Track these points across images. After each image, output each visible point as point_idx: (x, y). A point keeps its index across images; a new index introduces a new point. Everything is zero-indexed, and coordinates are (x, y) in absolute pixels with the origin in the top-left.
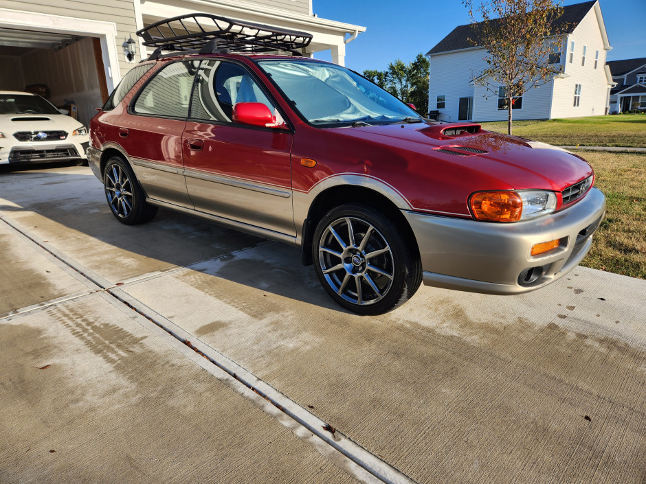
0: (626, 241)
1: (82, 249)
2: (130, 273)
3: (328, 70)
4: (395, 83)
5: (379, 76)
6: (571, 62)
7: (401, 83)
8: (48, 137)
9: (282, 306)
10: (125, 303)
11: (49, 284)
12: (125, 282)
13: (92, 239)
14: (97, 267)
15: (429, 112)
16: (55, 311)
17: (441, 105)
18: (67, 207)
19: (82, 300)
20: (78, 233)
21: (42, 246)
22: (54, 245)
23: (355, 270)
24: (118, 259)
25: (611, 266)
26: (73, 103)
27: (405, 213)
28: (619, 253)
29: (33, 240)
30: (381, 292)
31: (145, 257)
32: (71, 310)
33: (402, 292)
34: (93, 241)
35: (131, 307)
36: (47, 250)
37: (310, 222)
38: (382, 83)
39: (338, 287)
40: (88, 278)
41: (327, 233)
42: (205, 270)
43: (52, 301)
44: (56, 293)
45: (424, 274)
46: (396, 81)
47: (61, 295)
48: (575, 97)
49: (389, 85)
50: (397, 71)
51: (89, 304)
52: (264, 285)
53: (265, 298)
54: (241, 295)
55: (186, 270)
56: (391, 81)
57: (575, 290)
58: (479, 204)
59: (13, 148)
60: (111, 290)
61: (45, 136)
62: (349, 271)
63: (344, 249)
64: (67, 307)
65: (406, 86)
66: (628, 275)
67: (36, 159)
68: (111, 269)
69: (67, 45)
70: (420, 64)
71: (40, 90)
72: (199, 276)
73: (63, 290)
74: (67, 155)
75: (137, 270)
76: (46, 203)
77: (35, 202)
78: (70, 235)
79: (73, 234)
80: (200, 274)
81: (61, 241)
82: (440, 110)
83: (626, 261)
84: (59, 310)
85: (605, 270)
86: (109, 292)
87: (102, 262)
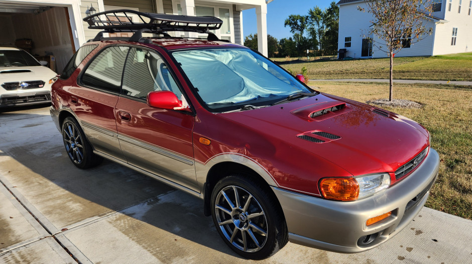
0: (465, 182)
1: (41, 194)
2: (75, 218)
3: (232, 53)
4: (314, 25)
5: (301, 19)
6: (450, 10)
7: (319, 25)
8: (29, 86)
9: (187, 250)
10: (65, 249)
11: (10, 230)
12: (68, 227)
13: (51, 183)
14: (49, 213)
15: (338, 50)
16: (9, 258)
17: (348, 45)
18: (36, 152)
19: (32, 246)
20: (41, 177)
21: (11, 192)
22: (20, 190)
23: (241, 225)
24: (68, 204)
25: (449, 206)
26: (52, 54)
27: (274, 189)
28: (457, 193)
29: (5, 186)
30: (260, 244)
31: (89, 201)
32: (22, 257)
33: (275, 246)
34: (52, 185)
35: (70, 253)
36: (14, 196)
37: (208, 185)
38: (303, 25)
39: (230, 235)
40: (41, 223)
41: (220, 196)
42: (134, 214)
43: (9, 247)
44: (13, 239)
45: (289, 234)
46: (315, 23)
47: (17, 242)
48: (453, 38)
49: (309, 27)
50: (315, 15)
51: (37, 251)
52: (177, 229)
53: (176, 242)
54: (157, 239)
55: (118, 214)
56: (311, 23)
57: (417, 231)
58: (326, 187)
59: (2, 96)
60: (56, 236)
61: (27, 85)
62: (237, 226)
63: (233, 208)
64: (19, 253)
65: (323, 27)
66: (461, 216)
67: (20, 103)
68: (60, 214)
69: (44, 10)
70: (333, 10)
71: (27, 43)
72: (128, 221)
73: (19, 236)
74: (45, 99)
75: (81, 215)
76: (22, 147)
77: (13, 147)
78: (34, 180)
79: (38, 179)
80: (129, 218)
81: (26, 186)
82: (348, 48)
83: (462, 201)
84: (13, 257)
85: (444, 211)
86: (55, 238)
87: (54, 208)
